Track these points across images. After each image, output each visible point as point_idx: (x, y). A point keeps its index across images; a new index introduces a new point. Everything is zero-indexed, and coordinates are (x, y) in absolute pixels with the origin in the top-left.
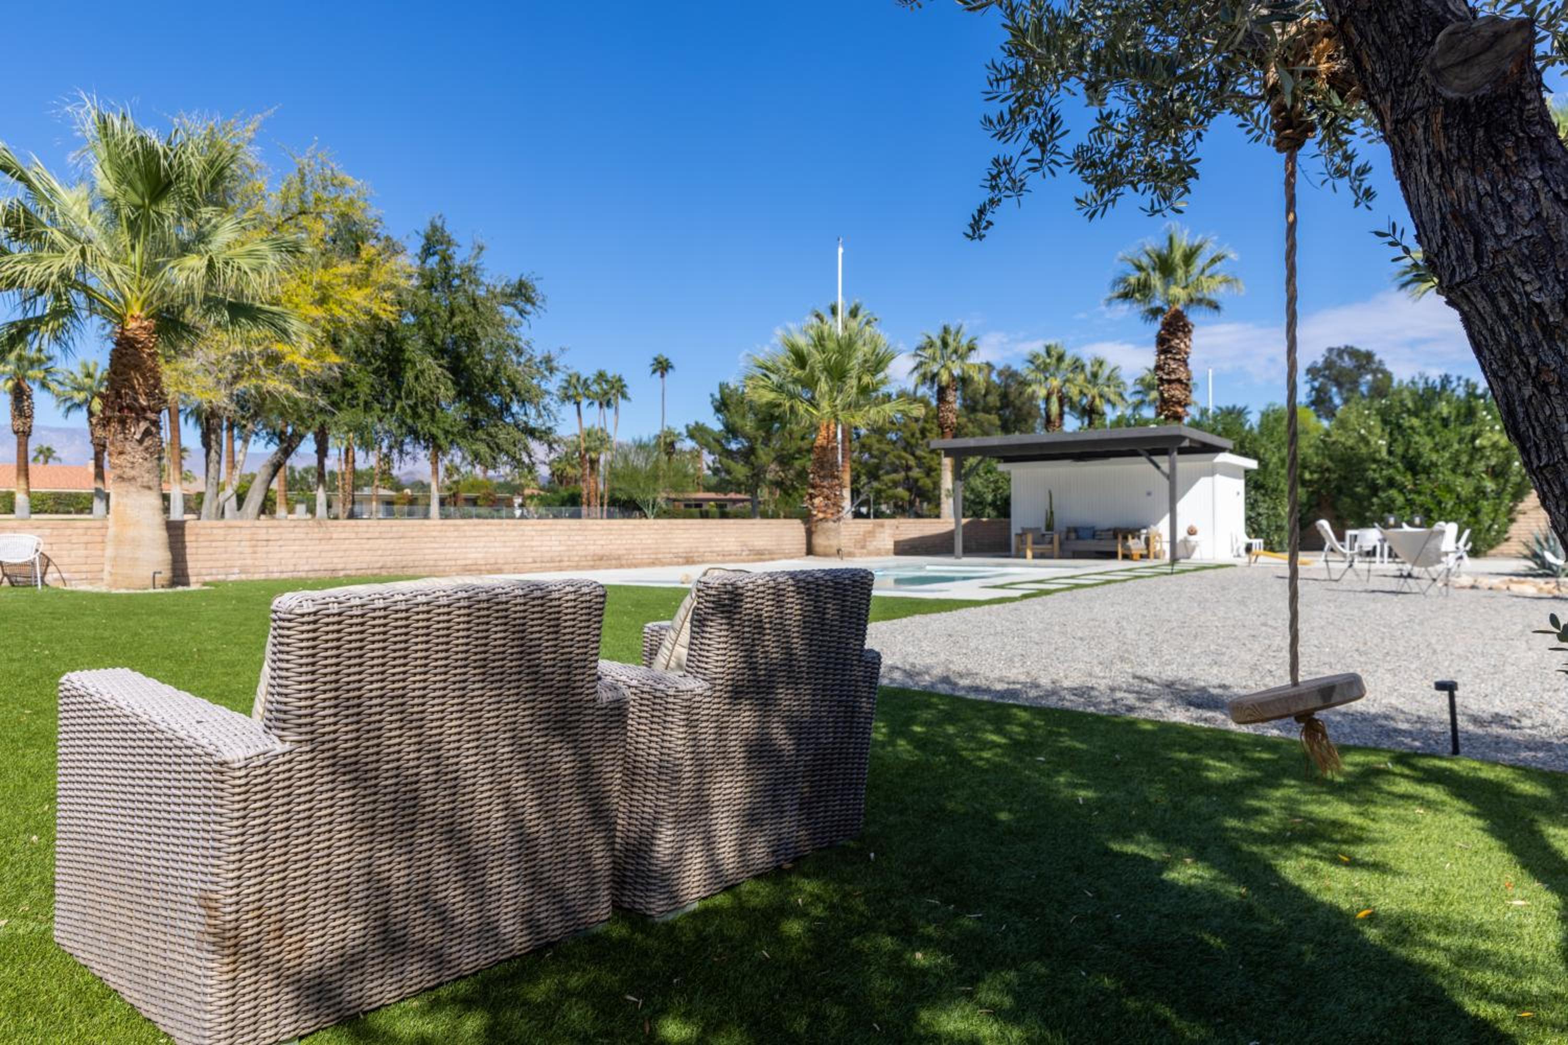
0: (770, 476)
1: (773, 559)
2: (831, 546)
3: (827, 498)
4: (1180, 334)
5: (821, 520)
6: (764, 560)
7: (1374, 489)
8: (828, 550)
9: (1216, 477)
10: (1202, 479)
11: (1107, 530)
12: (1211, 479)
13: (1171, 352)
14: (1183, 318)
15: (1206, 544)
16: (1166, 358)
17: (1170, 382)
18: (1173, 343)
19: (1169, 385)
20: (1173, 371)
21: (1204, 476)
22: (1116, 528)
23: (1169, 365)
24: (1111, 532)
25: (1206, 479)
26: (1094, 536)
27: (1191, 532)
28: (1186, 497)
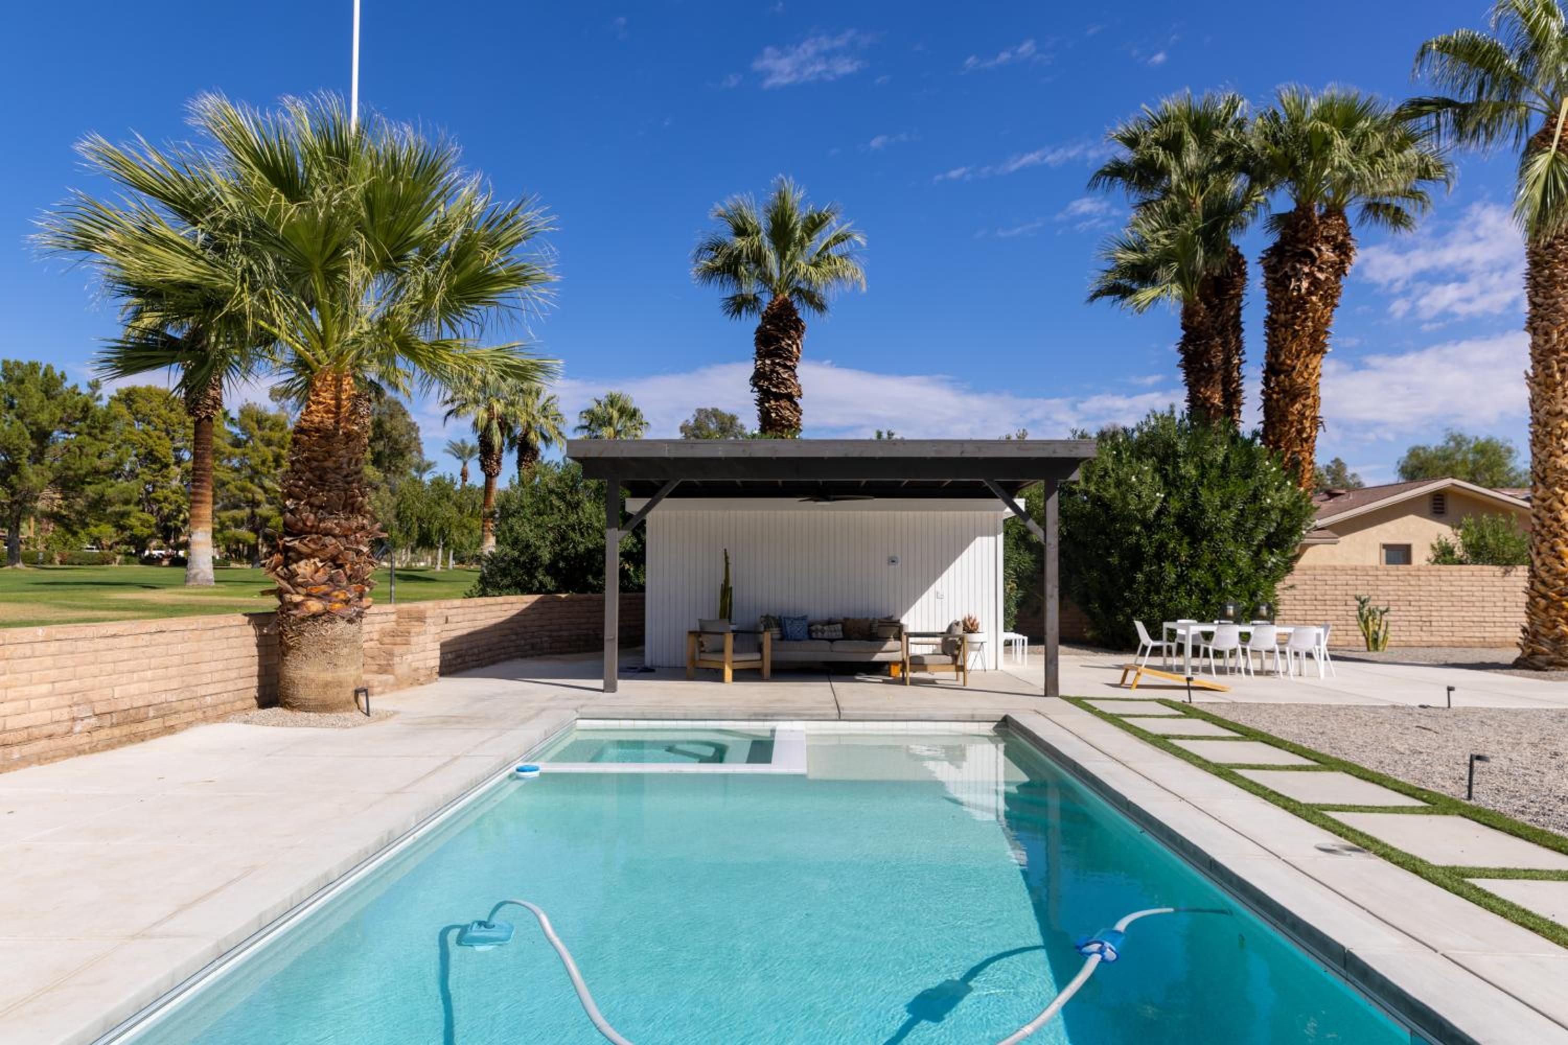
0: (41, 505)
1: (170, 730)
2: (340, 684)
3: (335, 561)
4: (793, 332)
5: (315, 616)
6: (142, 737)
7: (1135, 557)
8: (331, 695)
9: (1001, 537)
10: (978, 539)
11: (830, 622)
12: (992, 539)
13: (780, 357)
14: (794, 312)
15: (989, 647)
16: (773, 363)
17: (778, 397)
18: (783, 344)
19: (776, 401)
20: (784, 382)
21: (982, 535)
22: (846, 619)
23: (778, 373)
24: (839, 626)
25: (985, 539)
26: (810, 632)
27: (970, 627)
28: (952, 567)
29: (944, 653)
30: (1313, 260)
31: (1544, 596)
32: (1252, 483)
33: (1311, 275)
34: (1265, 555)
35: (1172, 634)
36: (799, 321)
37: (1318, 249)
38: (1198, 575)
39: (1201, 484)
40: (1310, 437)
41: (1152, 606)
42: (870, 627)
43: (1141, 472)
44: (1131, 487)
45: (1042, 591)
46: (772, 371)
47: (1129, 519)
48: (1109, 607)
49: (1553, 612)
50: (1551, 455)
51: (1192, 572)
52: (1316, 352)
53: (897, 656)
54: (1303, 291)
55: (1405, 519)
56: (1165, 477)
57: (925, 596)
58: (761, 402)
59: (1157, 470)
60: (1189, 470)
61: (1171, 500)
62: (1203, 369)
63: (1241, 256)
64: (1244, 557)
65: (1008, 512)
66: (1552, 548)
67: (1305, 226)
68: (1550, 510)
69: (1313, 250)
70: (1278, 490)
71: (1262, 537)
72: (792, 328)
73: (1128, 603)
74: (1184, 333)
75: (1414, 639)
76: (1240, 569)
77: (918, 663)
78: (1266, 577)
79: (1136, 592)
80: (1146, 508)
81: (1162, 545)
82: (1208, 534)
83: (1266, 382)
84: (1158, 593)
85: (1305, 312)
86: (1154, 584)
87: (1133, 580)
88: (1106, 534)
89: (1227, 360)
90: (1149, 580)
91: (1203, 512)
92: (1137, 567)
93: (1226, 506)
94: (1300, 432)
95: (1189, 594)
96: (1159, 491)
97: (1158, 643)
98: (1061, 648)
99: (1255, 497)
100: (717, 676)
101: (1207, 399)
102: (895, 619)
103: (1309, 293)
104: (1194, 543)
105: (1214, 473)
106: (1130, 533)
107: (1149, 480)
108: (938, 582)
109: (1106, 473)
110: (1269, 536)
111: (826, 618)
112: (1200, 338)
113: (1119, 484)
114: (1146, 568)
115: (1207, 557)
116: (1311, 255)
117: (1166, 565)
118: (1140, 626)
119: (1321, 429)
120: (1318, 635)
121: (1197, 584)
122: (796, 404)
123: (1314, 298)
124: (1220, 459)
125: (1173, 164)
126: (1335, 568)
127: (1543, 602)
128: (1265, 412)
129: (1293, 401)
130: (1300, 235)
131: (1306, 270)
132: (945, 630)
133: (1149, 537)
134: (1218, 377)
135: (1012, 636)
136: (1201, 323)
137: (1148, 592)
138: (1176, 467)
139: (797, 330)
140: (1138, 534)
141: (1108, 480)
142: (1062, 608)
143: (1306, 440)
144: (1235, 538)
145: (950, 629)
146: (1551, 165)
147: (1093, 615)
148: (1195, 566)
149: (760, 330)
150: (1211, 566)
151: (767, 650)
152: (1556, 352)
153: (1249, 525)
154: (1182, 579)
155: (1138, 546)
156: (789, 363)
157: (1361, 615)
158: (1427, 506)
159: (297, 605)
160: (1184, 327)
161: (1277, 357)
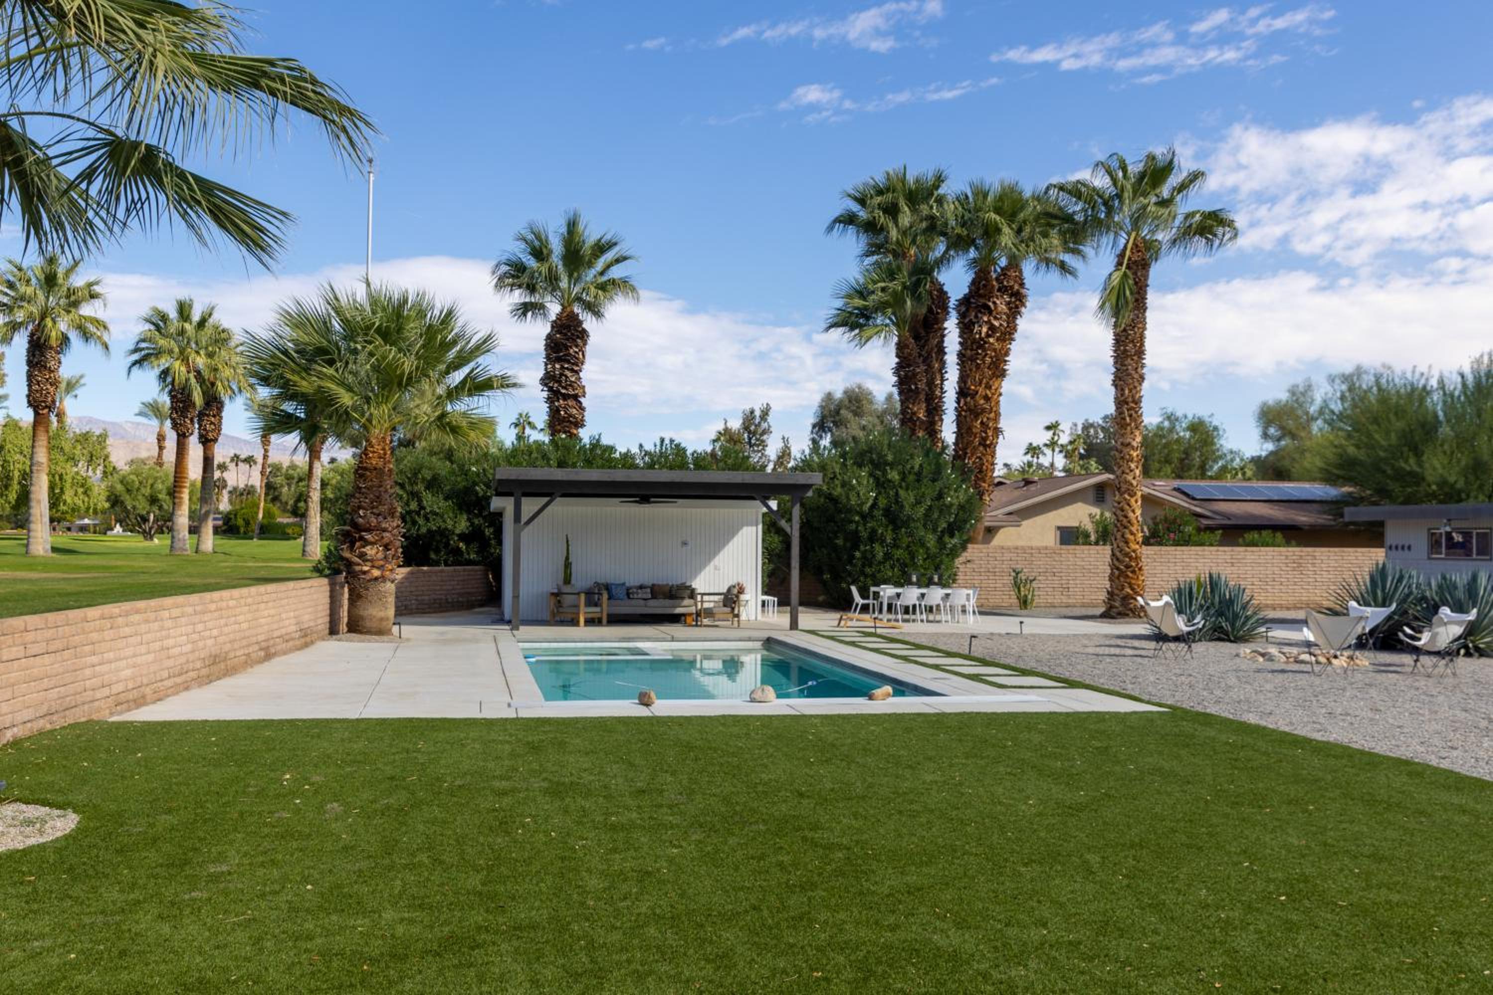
4: (579, 341)
9: (760, 527)
10: (745, 528)
11: (641, 587)
12: (754, 528)
13: (568, 362)
14: (580, 323)
15: (752, 604)
16: (562, 368)
17: (566, 397)
18: (571, 351)
19: (565, 400)
20: (571, 385)
21: (747, 525)
22: (653, 585)
23: (567, 377)
24: (649, 590)
25: (750, 528)
26: (628, 594)
27: (741, 591)
28: (726, 548)
29: (725, 606)
30: (990, 312)
31: (1118, 569)
32: (939, 485)
33: (989, 322)
34: (946, 539)
35: (876, 595)
36: (584, 331)
37: (994, 303)
38: (898, 553)
39: (901, 487)
40: (991, 443)
41: (866, 576)
42: (670, 591)
43: (860, 476)
44: (853, 488)
45: (789, 565)
46: (561, 375)
47: (850, 510)
48: (837, 577)
49: (1122, 579)
50: (1123, 472)
51: (895, 551)
52: (998, 377)
53: (693, 610)
54: (983, 335)
55: (1075, 506)
56: (877, 480)
57: (707, 568)
58: (549, 400)
59: (871, 475)
60: (894, 475)
61: (880, 498)
62: (910, 390)
63: (946, 293)
64: (931, 540)
65: (765, 510)
66: (1123, 536)
67: (984, 286)
68: (1122, 510)
69: (991, 304)
70: (956, 491)
71: (945, 525)
72: (578, 337)
73: (850, 574)
74: (897, 360)
75: (1057, 601)
76: (928, 549)
77: (709, 613)
78: (948, 555)
79: (855, 566)
80: (863, 503)
81: (873, 531)
82: (906, 523)
83: (958, 402)
84: (870, 566)
85: (984, 350)
86: (868, 560)
87: (853, 557)
88: (835, 522)
89: (931, 384)
90: (864, 557)
91: (902, 507)
92: (856, 547)
93: (918, 502)
94: (984, 439)
95: (892, 567)
96: (872, 491)
97: (866, 602)
98: (800, 608)
99: (940, 496)
100: (574, 622)
101: (914, 413)
102: (688, 584)
103: (988, 336)
104: (896, 529)
105: (911, 478)
106: (851, 522)
107: (865, 482)
108: (717, 558)
109: (835, 476)
110: (950, 525)
111: (637, 584)
112: (909, 366)
113: (844, 485)
114: (862, 548)
115: (906, 540)
116: (988, 308)
117: (877, 546)
118: (854, 589)
119: (1001, 437)
120: (968, 595)
121: (898, 560)
122: (580, 403)
123: (991, 340)
124: (917, 467)
125: (891, 225)
126: (1003, 548)
127: (1117, 572)
128: (958, 425)
129: (977, 416)
130: (981, 292)
131: (985, 319)
132: (725, 591)
133: (865, 525)
134: (922, 397)
135: (766, 598)
136: (910, 354)
137: (863, 566)
138: (885, 473)
139: (582, 338)
140: (857, 523)
141: (837, 482)
142: (802, 578)
143: (989, 446)
144: (925, 526)
145: (729, 590)
146: (1122, 278)
147: (824, 583)
148: (896, 546)
149: (549, 337)
150: (908, 546)
151: (605, 605)
152: (1127, 403)
153: (936, 515)
154: (887, 556)
155: (856, 532)
156: (576, 368)
157: (1015, 582)
158: (1091, 495)
159: (365, 573)
160: (898, 356)
161: (965, 382)
